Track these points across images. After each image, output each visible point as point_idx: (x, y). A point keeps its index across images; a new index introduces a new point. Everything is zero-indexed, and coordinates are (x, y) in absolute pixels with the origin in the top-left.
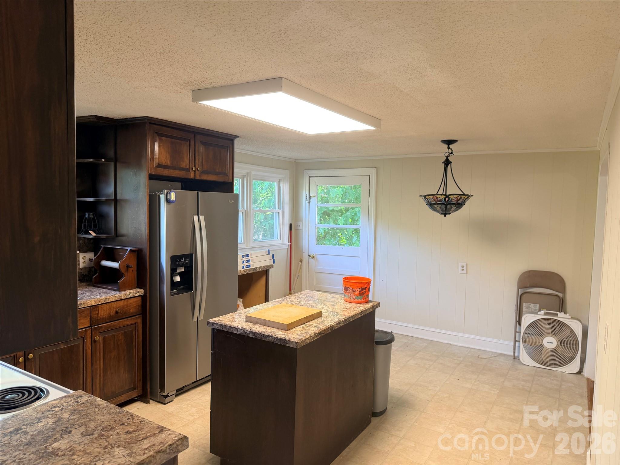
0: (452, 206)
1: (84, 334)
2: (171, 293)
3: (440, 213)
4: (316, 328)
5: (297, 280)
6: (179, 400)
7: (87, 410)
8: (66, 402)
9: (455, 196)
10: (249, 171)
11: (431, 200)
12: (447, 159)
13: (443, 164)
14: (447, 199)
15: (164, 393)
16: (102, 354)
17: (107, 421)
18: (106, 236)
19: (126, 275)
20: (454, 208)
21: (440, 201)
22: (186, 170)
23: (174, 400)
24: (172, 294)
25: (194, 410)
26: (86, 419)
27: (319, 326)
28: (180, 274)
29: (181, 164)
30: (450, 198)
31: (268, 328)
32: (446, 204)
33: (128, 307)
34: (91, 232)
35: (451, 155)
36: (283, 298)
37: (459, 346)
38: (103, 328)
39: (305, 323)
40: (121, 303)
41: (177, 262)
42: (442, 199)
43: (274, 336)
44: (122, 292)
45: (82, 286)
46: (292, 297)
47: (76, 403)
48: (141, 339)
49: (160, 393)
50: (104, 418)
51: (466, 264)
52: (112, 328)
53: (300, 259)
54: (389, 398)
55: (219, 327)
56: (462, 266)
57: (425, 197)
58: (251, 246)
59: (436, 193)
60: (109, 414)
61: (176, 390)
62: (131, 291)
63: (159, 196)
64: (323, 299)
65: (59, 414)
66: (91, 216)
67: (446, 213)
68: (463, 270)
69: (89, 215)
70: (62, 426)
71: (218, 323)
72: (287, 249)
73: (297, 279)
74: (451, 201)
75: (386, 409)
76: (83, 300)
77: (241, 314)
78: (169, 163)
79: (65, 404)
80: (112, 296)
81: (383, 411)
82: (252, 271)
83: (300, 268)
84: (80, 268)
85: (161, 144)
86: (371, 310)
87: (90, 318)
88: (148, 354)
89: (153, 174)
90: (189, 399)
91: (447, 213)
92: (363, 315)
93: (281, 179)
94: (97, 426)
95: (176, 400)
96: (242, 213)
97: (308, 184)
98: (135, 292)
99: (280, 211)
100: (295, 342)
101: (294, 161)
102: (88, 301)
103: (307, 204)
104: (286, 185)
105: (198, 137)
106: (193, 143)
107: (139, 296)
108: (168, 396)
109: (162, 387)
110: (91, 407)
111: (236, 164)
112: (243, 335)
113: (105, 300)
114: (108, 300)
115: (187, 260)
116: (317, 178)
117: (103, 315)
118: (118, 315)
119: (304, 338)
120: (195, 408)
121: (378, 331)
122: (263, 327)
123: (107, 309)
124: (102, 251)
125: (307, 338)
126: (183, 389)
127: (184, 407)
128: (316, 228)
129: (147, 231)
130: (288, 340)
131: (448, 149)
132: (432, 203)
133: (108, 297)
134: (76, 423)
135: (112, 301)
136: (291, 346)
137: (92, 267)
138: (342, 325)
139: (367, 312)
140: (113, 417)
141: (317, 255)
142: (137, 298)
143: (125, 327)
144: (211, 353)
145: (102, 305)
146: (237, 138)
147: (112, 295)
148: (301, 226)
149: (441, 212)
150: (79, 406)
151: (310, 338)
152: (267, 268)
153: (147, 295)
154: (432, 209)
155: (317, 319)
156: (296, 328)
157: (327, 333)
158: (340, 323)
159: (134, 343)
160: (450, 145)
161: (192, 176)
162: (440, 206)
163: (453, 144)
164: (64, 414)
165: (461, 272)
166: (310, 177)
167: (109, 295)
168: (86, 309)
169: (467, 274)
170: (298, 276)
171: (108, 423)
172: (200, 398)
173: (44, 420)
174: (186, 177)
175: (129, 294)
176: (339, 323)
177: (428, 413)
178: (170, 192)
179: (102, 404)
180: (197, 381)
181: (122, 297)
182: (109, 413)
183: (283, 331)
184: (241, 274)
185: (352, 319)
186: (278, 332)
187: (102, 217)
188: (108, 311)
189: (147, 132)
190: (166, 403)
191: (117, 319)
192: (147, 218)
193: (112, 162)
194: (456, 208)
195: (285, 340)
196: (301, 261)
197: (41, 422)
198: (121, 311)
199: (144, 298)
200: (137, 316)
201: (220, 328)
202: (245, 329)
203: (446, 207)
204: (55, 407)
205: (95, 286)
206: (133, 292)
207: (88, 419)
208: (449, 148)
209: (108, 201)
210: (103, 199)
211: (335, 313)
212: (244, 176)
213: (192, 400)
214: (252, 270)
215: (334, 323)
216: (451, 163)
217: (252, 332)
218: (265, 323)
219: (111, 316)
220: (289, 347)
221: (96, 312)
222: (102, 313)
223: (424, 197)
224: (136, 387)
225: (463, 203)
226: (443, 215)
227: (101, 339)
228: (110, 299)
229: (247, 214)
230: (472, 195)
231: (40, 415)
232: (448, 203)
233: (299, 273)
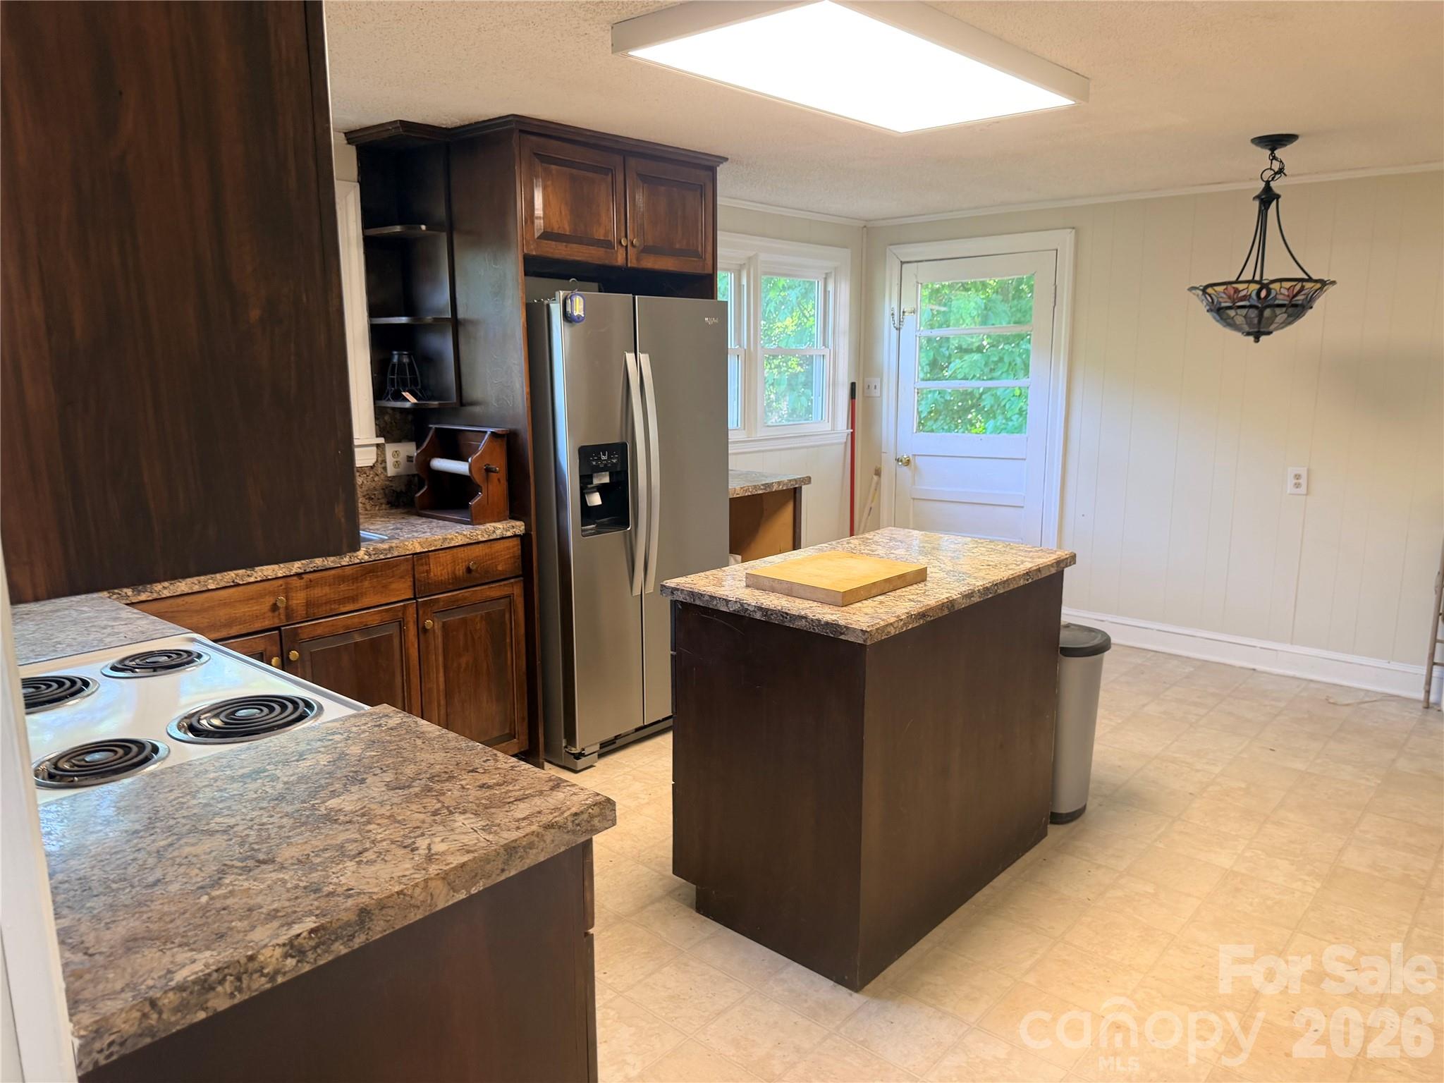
0: (1278, 311)
1: (400, 614)
2: (583, 531)
3: (1243, 333)
4: (913, 603)
5: (867, 518)
6: (607, 764)
7: (400, 741)
8: (357, 725)
9: (1287, 285)
10: (751, 254)
11: (1221, 297)
12: (1268, 188)
13: (1257, 203)
14: (1263, 294)
15: (573, 749)
16: (441, 659)
17: (442, 764)
18: (440, 404)
19: (484, 490)
20: (1281, 317)
21: (1244, 298)
22: (607, 244)
23: (595, 764)
24: (585, 534)
25: (637, 786)
26: (398, 757)
27: (919, 599)
28: (602, 489)
29: (595, 230)
30: (1273, 291)
31: (798, 601)
32: (1260, 306)
33: (492, 559)
34: (406, 395)
35: (1277, 176)
36: (834, 543)
37: (1277, 675)
38: (442, 603)
39: (885, 593)
40: (477, 550)
41: (594, 460)
42: (1250, 295)
43: (811, 617)
44: (477, 526)
45: (393, 514)
46: (854, 541)
47: (376, 729)
48: (522, 630)
49: (566, 747)
50: (435, 759)
51: (1306, 469)
52: (460, 603)
53: (876, 467)
54: (1092, 786)
55: (688, 598)
56: (1296, 476)
57: (1204, 290)
58: (758, 436)
59: (1234, 279)
60: (446, 750)
61: (601, 745)
62: (498, 525)
63: (548, 306)
64: (929, 545)
65: (341, 747)
66: (406, 360)
67: (1258, 332)
68: (1297, 485)
69: (400, 355)
70: (348, 769)
71: (683, 588)
72: (843, 445)
73: (869, 515)
74: (1275, 298)
75: (1084, 808)
76: (395, 541)
77: (735, 573)
78: (567, 228)
79: (354, 729)
80: (457, 535)
81: (1077, 811)
82: (761, 489)
83: (876, 490)
84: (389, 475)
85: (549, 183)
86: (1053, 571)
87: (412, 579)
88: (538, 662)
89: (534, 256)
90: (627, 763)
91: (1262, 330)
92: (1030, 581)
93: (831, 273)
94: (419, 771)
95: (601, 764)
96: (738, 356)
97: (896, 281)
98: (505, 527)
99: (826, 352)
100: (862, 630)
101: (862, 225)
102: (407, 543)
103: (894, 332)
104: (843, 285)
105: (632, 162)
106: (620, 178)
107: (515, 536)
108: (584, 755)
109: (571, 737)
110: (408, 737)
111: (721, 236)
112: (742, 616)
113: (442, 543)
114: (449, 543)
115: (614, 458)
116: (919, 264)
117: (439, 574)
118: (472, 577)
119: (882, 623)
120: (641, 782)
121: (1068, 626)
122: (785, 598)
123: (448, 562)
124: (432, 437)
125: (891, 624)
126: (615, 743)
127: (616, 779)
128: (916, 391)
129: (526, 389)
130: (845, 627)
131: (1272, 160)
132: (1223, 305)
133: (450, 537)
134: (376, 765)
135: (457, 544)
136: (852, 639)
137: (414, 476)
138: (979, 600)
139: (1041, 574)
140: (452, 757)
141: (917, 457)
142: (510, 540)
143: (487, 603)
144: (672, 655)
145: (437, 552)
146: (722, 163)
147: (457, 532)
148: (878, 387)
149: (1247, 329)
150: (383, 734)
151: (896, 624)
152: (796, 484)
153: (531, 534)
154: (1221, 321)
155: (915, 586)
156: (864, 602)
157: (940, 615)
158: (973, 596)
159: (508, 640)
160: (1276, 149)
161: (620, 260)
162: (1244, 311)
163: (1286, 145)
164: (352, 748)
165: (1290, 488)
166: (902, 263)
167: (450, 531)
168: (404, 560)
169: (1307, 494)
170: (871, 508)
171: (442, 767)
172: (651, 762)
173: (310, 757)
174: (607, 262)
175: (494, 532)
176: (969, 595)
177: (1191, 821)
178: (571, 296)
179: (430, 732)
180: (645, 727)
181: (479, 537)
182: (444, 748)
183: (831, 606)
184: (735, 496)
185: (1004, 588)
186: (820, 609)
187: (428, 361)
188: (449, 566)
189: (517, 152)
190: (578, 769)
191: (469, 584)
192: (525, 359)
193: (444, 231)
194: (1289, 316)
195: (839, 626)
196: (878, 473)
197: (305, 759)
198: (477, 568)
199: (525, 539)
200: (512, 580)
201: (689, 600)
202: (745, 602)
203: (1261, 315)
204: (333, 734)
205: (421, 515)
206: (501, 526)
207: (401, 759)
208: (1274, 158)
209: (439, 323)
210: (429, 319)
211: (960, 573)
212: (741, 265)
213: (635, 767)
214: (762, 487)
215: (956, 593)
216: (1278, 197)
217: (760, 609)
218: (790, 590)
219: (456, 577)
220: (847, 641)
221: (426, 568)
222: (439, 570)
223: (1201, 290)
224: (515, 734)
225: (1309, 302)
226: (1251, 338)
227: (438, 627)
228: (452, 539)
229: (749, 360)
230: (1333, 283)
231: (303, 747)
232: (1267, 304)
233: (872, 501)
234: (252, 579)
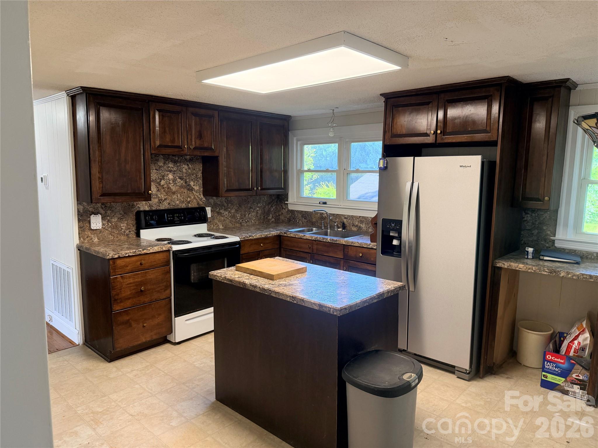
1: (338, 262)
2: (382, 252)
22: (425, 135)
29: (418, 130)
38: (351, 264)
41: (388, 225)
52: (357, 266)
78: (404, 131)
87: (343, 253)
89: (388, 144)
102: (341, 240)
105: (442, 96)
106: (435, 104)
114: (353, 244)
115: (398, 226)
118: (364, 259)
123: (354, 251)
135: (356, 245)
145: (350, 246)
147: (356, 241)
161: (432, 141)
168: (340, 245)
174: (424, 142)
181: (364, 245)
191: (361, 261)
219: (356, 257)
221: (347, 250)
222: (351, 252)
234: (304, 238)
